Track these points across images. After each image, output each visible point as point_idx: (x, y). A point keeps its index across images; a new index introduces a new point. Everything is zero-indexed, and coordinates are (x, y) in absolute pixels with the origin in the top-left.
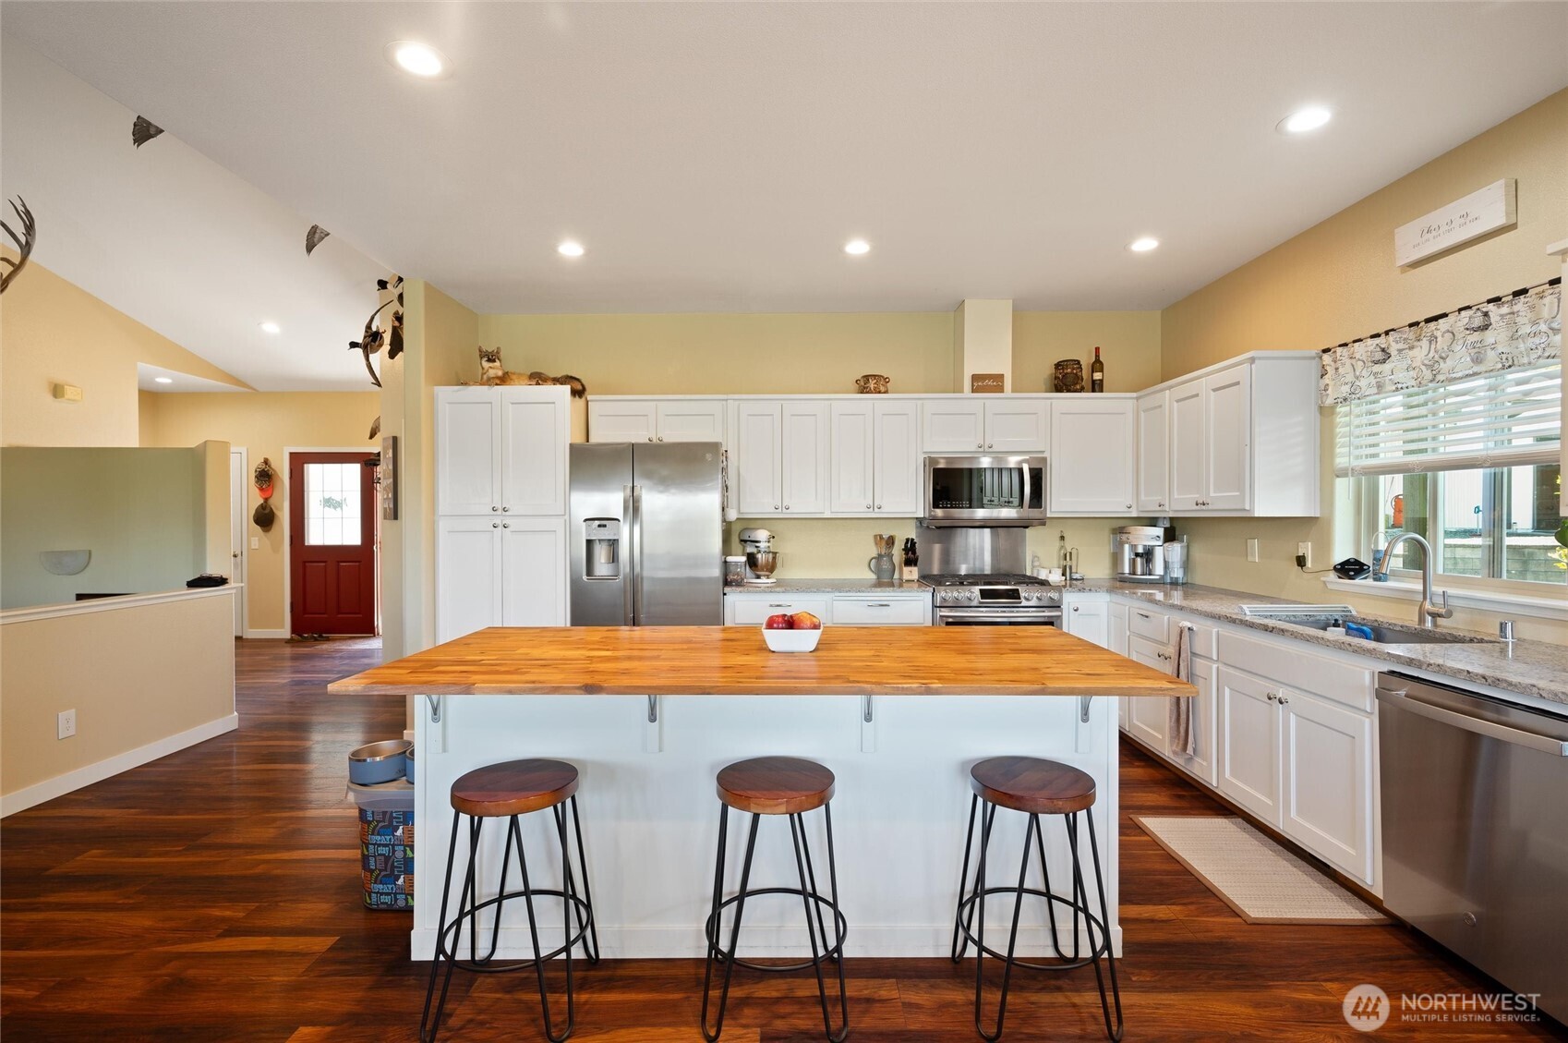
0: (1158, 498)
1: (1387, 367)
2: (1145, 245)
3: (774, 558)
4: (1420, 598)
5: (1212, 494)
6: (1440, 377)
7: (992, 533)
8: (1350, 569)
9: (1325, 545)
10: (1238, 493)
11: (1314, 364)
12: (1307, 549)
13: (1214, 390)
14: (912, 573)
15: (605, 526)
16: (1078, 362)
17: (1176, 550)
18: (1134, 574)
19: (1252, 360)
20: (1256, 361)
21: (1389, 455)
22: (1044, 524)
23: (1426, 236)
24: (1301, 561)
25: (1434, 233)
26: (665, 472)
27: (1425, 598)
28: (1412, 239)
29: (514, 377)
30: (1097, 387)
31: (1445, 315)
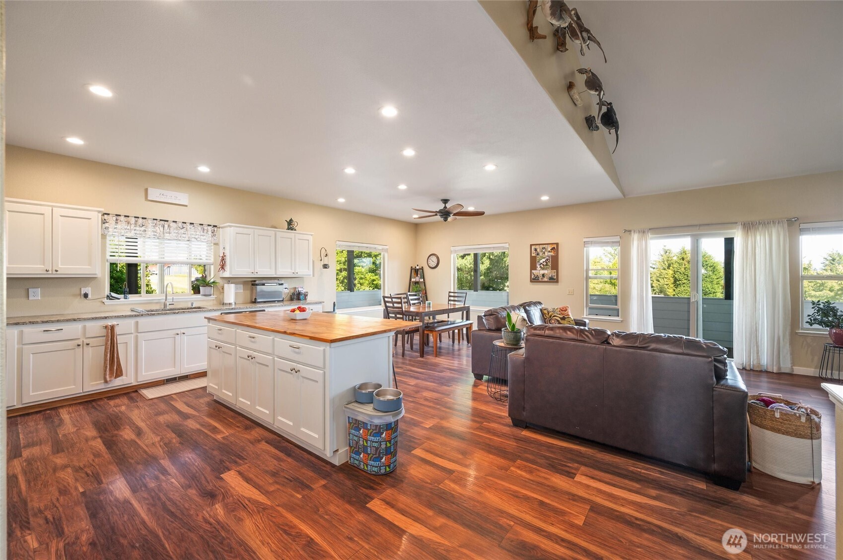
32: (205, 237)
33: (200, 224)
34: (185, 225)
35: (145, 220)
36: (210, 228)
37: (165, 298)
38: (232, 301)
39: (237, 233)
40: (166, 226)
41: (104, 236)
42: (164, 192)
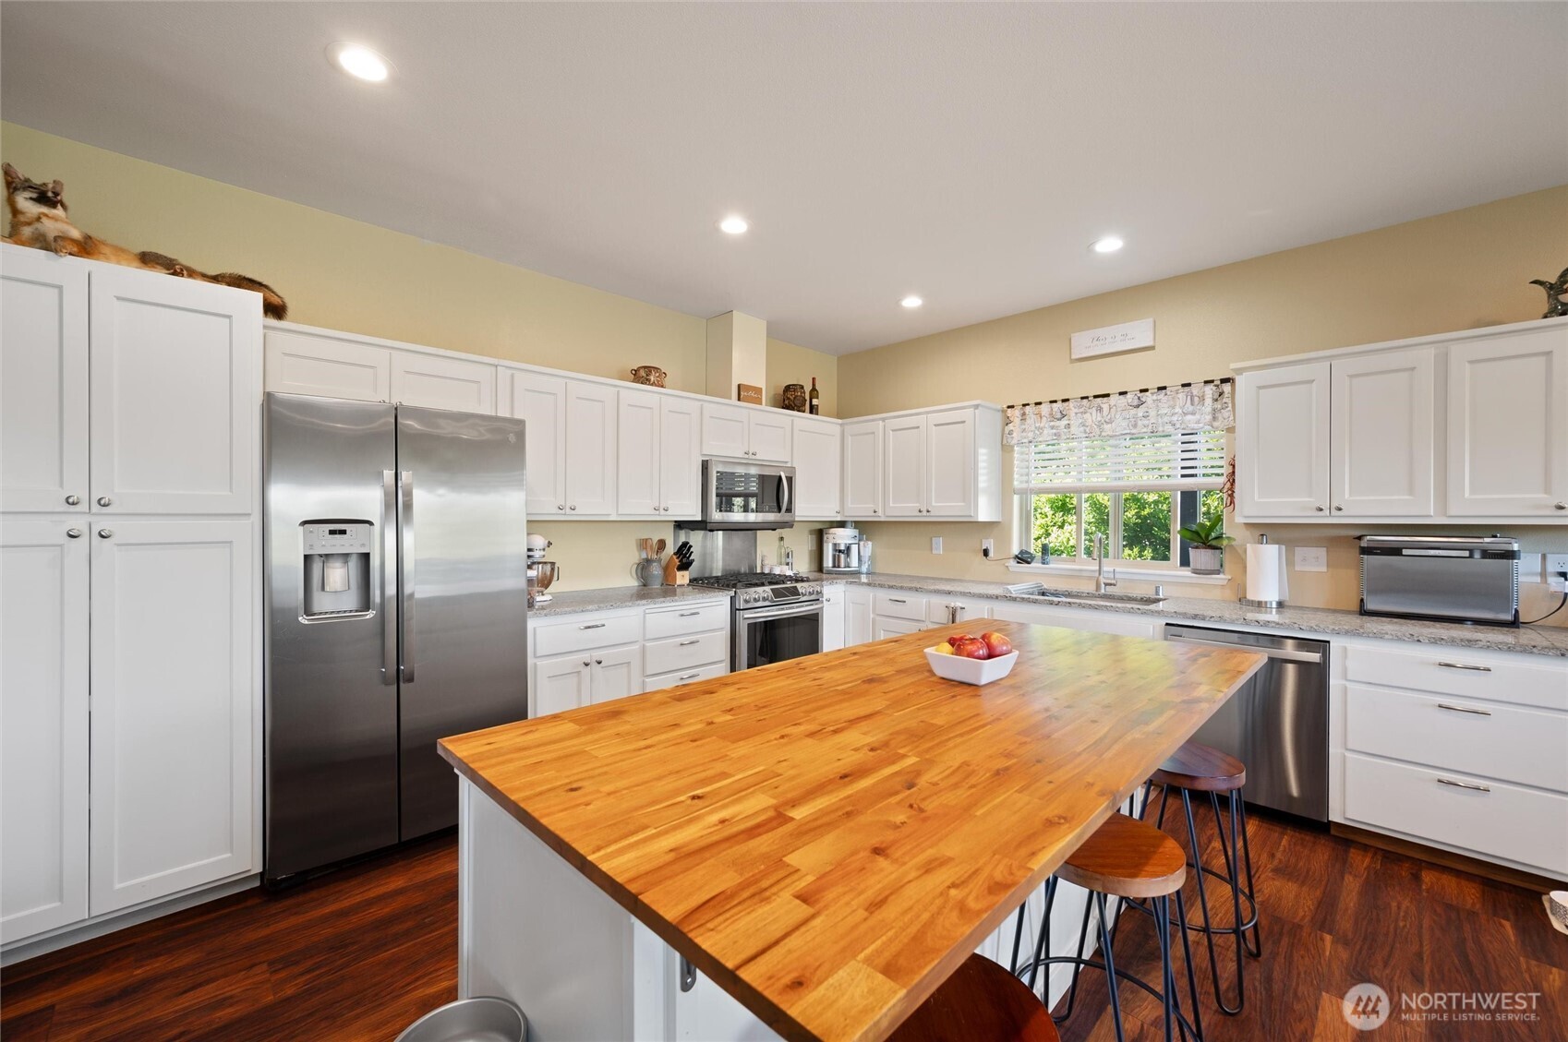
0: (871, 506)
2: (912, 302)
3: (553, 569)
4: (1097, 574)
5: (934, 504)
6: (1103, 434)
7: (723, 534)
8: (1023, 558)
9: (1005, 541)
10: (962, 504)
11: (999, 416)
12: (989, 543)
13: (935, 425)
14: (683, 578)
15: (343, 532)
16: (802, 387)
18: (839, 567)
19: (976, 407)
20: (980, 408)
21: (1095, 480)
22: (791, 526)
23: (1095, 342)
24: (986, 553)
25: (1102, 342)
27: (1100, 574)
28: (1084, 343)
29: (106, 250)
30: (813, 410)
31: (1108, 395)
32: (1197, 416)
33: (1184, 385)
34: (1145, 396)
35: (1067, 404)
36: (1209, 389)
37: (1098, 568)
38: (1270, 594)
39: (1260, 388)
40: (1105, 407)
41: (1006, 449)
42: (1100, 332)
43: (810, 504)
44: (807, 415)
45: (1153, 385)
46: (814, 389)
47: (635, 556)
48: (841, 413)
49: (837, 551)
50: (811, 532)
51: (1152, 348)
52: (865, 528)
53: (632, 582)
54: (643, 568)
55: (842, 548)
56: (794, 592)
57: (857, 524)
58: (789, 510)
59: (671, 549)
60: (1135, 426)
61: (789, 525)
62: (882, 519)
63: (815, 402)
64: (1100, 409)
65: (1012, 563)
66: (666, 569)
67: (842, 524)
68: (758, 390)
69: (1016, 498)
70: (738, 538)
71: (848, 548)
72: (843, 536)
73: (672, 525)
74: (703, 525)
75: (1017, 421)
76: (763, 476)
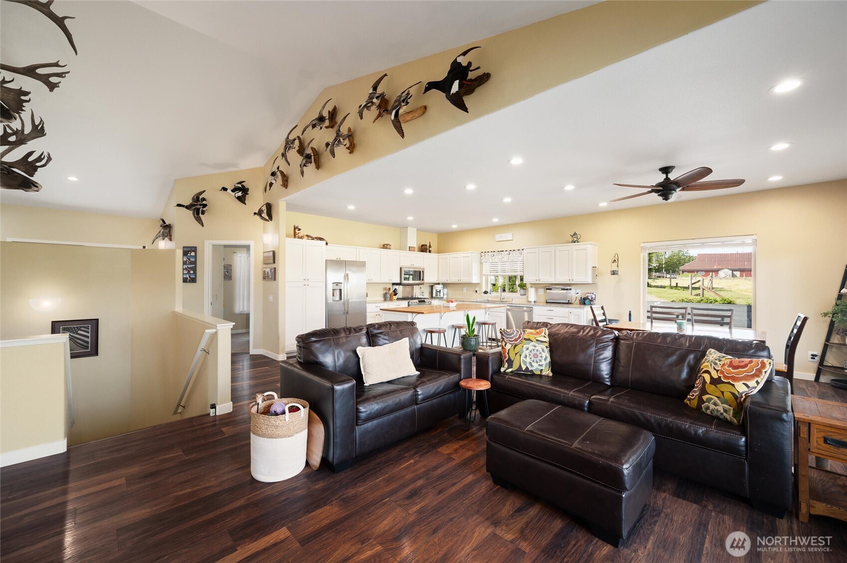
0: (446, 279)
1: (494, 257)
5: (462, 278)
6: (502, 261)
7: (405, 286)
8: (486, 292)
9: (481, 288)
10: (469, 278)
11: (479, 255)
12: (477, 289)
13: (462, 256)
14: (395, 298)
15: (338, 285)
16: (426, 245)
17: (446, 291)
18: (437, 296)
19: (472, 253)
23: (500, 237)
24: (476, 291)
25: (502, 237)
26: (354, 270)
27: (501, 296)
28: (498, 237)
30: (430, 252)
34: (511, 252)
35: (494, 253)
39: (527, 253)
40: (503, 254)
41: (481, 263)
42: (501, 235)
43: (429, 278)
44: (428, 253)
45: (512, 250)
46: (430, 245)
47: (383, 292)
48: (439, 252)
49: (437, 291)
50: (429, 286)
51: (512, 240)
52: (445, 285)
53: (382, 299)
54: (385, 295)
55: (438, 290)
56: (424, 301)
57: (443, 284)
58: (423, 280)
59: (391, 291)
60: (509, 259)
61: (423, 284)
62: (449, 282)
63: (430, 249)
64: (501, 254)
65: (483, 294)
66: (391, 295)
67: (439, 284)
68: (414, 248)
69: (484, 277)
70: (408, 288)
71: (440, 291)
72: (439, 287)
73: (391, 284)
74: (400, 284)
75: (483, 256)
76: (415, 271)
